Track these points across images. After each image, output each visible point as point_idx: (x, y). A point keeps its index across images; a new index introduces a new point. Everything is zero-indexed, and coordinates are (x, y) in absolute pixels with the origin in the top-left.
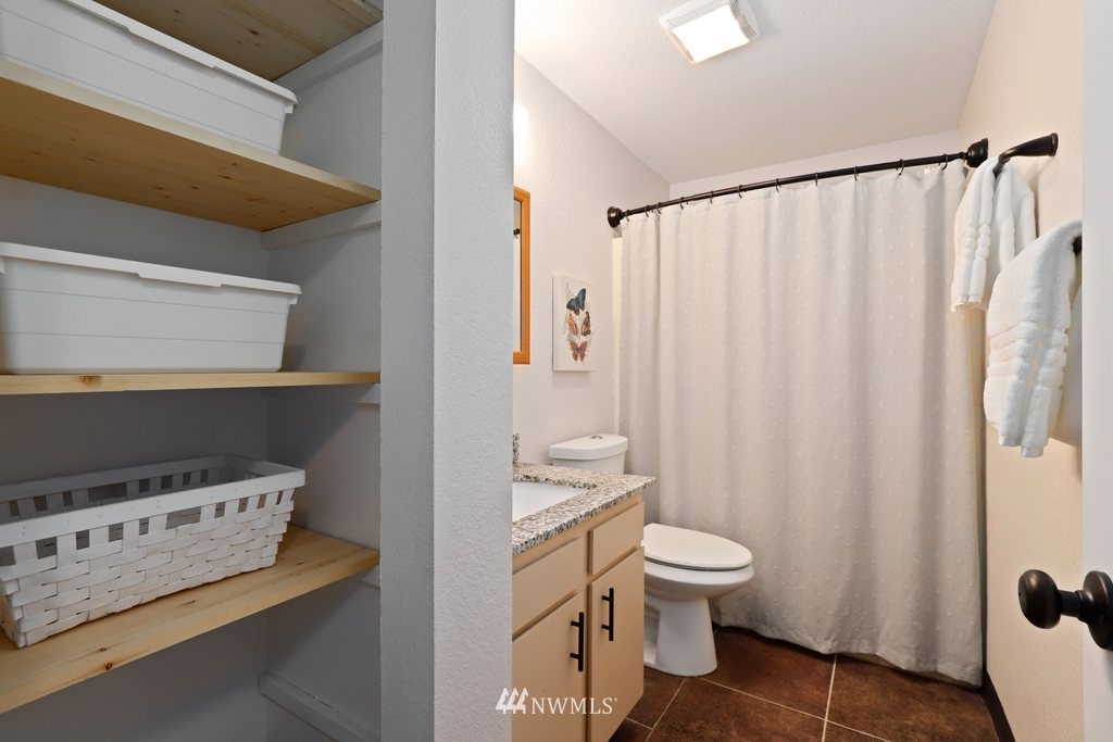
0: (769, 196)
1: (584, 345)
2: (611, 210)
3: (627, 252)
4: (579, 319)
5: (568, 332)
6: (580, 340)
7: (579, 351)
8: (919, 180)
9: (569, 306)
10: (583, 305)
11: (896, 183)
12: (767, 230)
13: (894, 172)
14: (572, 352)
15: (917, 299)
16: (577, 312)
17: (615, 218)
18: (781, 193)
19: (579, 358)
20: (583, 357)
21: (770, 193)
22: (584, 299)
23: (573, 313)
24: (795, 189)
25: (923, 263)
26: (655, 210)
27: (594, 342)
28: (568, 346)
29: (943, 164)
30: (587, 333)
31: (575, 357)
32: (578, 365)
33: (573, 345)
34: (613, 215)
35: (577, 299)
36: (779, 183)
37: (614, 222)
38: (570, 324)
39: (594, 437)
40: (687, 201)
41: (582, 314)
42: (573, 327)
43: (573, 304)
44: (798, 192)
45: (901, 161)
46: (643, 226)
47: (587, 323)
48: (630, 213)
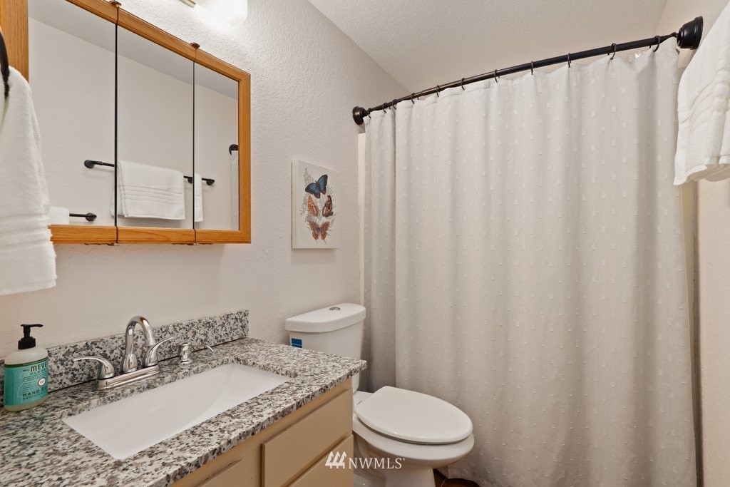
0: (488, 87)
1: (326, 225)
2: (355, 110)
3: (369, 144)
4: (320, 202)
5: (307, 212)
6: (320, 221)
7: (320, 231)
8: (631, 63)
9: (308, 189)
10: (325, 189)
11: (608, 66)
12: (486, 117)
13: (606, 57)
14: (311, 232)
15: (631, 176)
16: (318, 196)
17: (360, 116)
18: (500, 83)
19: (320, 237)
20: (324, 236)
21: (490, 83)
22: (325, 183)
23: (313, 196)
24: (512, 79)
25: (635, 141)
26: (392, 107)
27: (336, 223)
28: (307, 225)
29: (654, 47)
30: (329, 214)
31: (316, 236)
32: (320, 243)
33: (313, 226)
34: (358, 113)
35: (317, 184)
36: (497, 74)
37: (359, 120)
38: (309, 206)
39: (332, 309)
40: (418, 96)
41: (324, 198)
42: (313, 209)
43: (313, 188)
44: (516, 82)
45: (613, 46)
46: (382, 121)
47: (329, 205)
48: (371, 110)
